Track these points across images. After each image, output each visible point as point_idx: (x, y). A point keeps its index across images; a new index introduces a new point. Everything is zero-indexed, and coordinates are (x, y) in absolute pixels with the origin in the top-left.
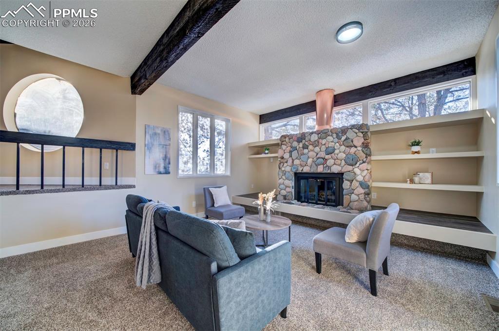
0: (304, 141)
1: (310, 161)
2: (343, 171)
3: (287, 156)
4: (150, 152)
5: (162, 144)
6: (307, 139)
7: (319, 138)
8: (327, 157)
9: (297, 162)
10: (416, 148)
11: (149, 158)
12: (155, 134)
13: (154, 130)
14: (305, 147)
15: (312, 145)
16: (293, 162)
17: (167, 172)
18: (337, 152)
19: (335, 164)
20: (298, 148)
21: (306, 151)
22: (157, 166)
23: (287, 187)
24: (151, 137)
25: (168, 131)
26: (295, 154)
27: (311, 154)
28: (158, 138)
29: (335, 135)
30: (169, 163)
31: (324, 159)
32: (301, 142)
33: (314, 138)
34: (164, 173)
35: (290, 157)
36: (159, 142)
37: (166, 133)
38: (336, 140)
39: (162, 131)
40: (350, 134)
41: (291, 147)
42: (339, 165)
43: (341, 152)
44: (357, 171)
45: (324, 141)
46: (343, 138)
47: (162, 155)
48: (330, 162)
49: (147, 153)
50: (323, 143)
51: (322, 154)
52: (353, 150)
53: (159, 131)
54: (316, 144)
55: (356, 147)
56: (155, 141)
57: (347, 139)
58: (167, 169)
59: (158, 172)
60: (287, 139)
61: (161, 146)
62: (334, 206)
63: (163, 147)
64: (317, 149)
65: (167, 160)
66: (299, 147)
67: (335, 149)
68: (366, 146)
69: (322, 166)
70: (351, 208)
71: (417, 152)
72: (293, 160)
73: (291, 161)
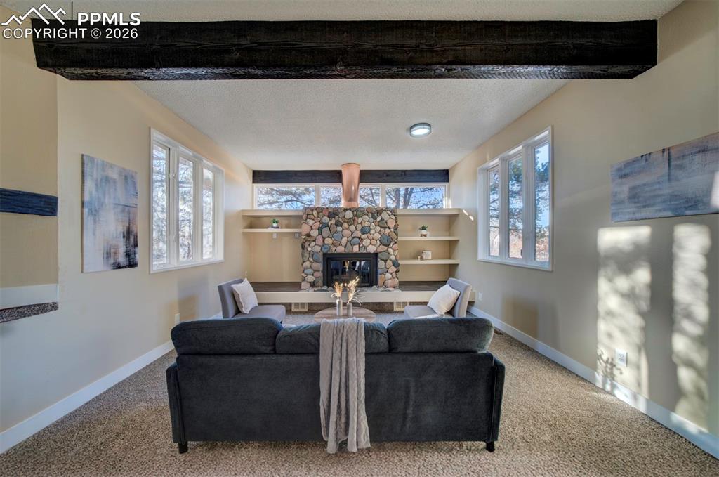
0: (337, 217)
1: (344, 240)
2: (379, 250)
3: (315, 233)
4: (95, 221)
5: (123, 203)
6: (341, 215)
7: (355, 216)
8: (363, 236)
9: (329, 241)
10: (424, 232)
11: (94, 234)
12: (107, 180)
13: (103, 170)
14: (341, 225)
15: (347, 223)
16: (324, 241)
17: (132, 264)
18: (372, 232)
19: (371, 244)
20: (329, 224)
21: (339, 229)
22: (112, 251)
23: (315, 271)
24: (96, 185)
25: (132, 177)
26: (326, 231)
27: (346, 232)
28: (112, 190)
29: (370, 215)
30: (136, 245)
31: (359, 238)
32: (334, 218)
33: (349, 214)
34: (125, 267)
35: (319, 234)
36: (114, 198)
37: (129, 181)
38: (372, 220)
39: (120, 174)
40: (385, 215)
41: (321, 223)
42: (375, 245)
43: (376, 232)
44: (391, 251)
45: (360, 220)
46: (379, 219)
47: (121, 229)
48: (366, 242)
49: (89, 221)
50: (359, 222)
51: (358, 234)
52: (387, 231)
53: (114, 175)
54: (351, 222)
55: (389, 228)
56: (107, 197)
57: (382, 220)
58: (133, 256)
59: (114, 264)
60: (315, 213)
61: (120, 209)
62: (368, 287)
63: (123, 211)
64: (352, 228)
65: (132, 239)
66: (331, 224)
67: (371, 229)
68: (396, 227)
69: (357, 246)
70: (386, 287)
71: (425, 235)
72: (324, 239)
73: (321, 240)
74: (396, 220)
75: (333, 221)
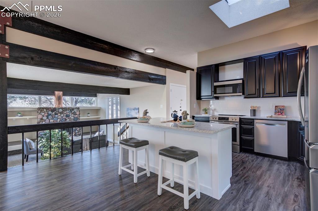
0: (55, 112)
1: (59, 120)
3: (45, 118)
7: (63, 111)
8: (67, 118)
10: (89, 115)
14: (56, 114)
15: (60, 113)
16: (49, 121)
18: (71, 116)
20: (52, 114)
21: (56, 116)
26: (50, 117)
27: (60, 117)
29: (70, 110)
31: (65, 119)
33: (61, 110)
35: (47, 118)
38: (70, 112)
40: (75, 110)
41: (48, 114)
45: (65, 112)
46: (73, 112)
51: (65, 117)
52: (76, 116)
54: (61, 113)
55: (77, 115)
57: (74, 112)
60: (45, 110)
64: (62, 115)
68: (79, 114)
70: (76, 135)
71: (89, 116)
72: (49, 120)
73: (48, 121)
74: (79, 112)
75: (54, 113)
